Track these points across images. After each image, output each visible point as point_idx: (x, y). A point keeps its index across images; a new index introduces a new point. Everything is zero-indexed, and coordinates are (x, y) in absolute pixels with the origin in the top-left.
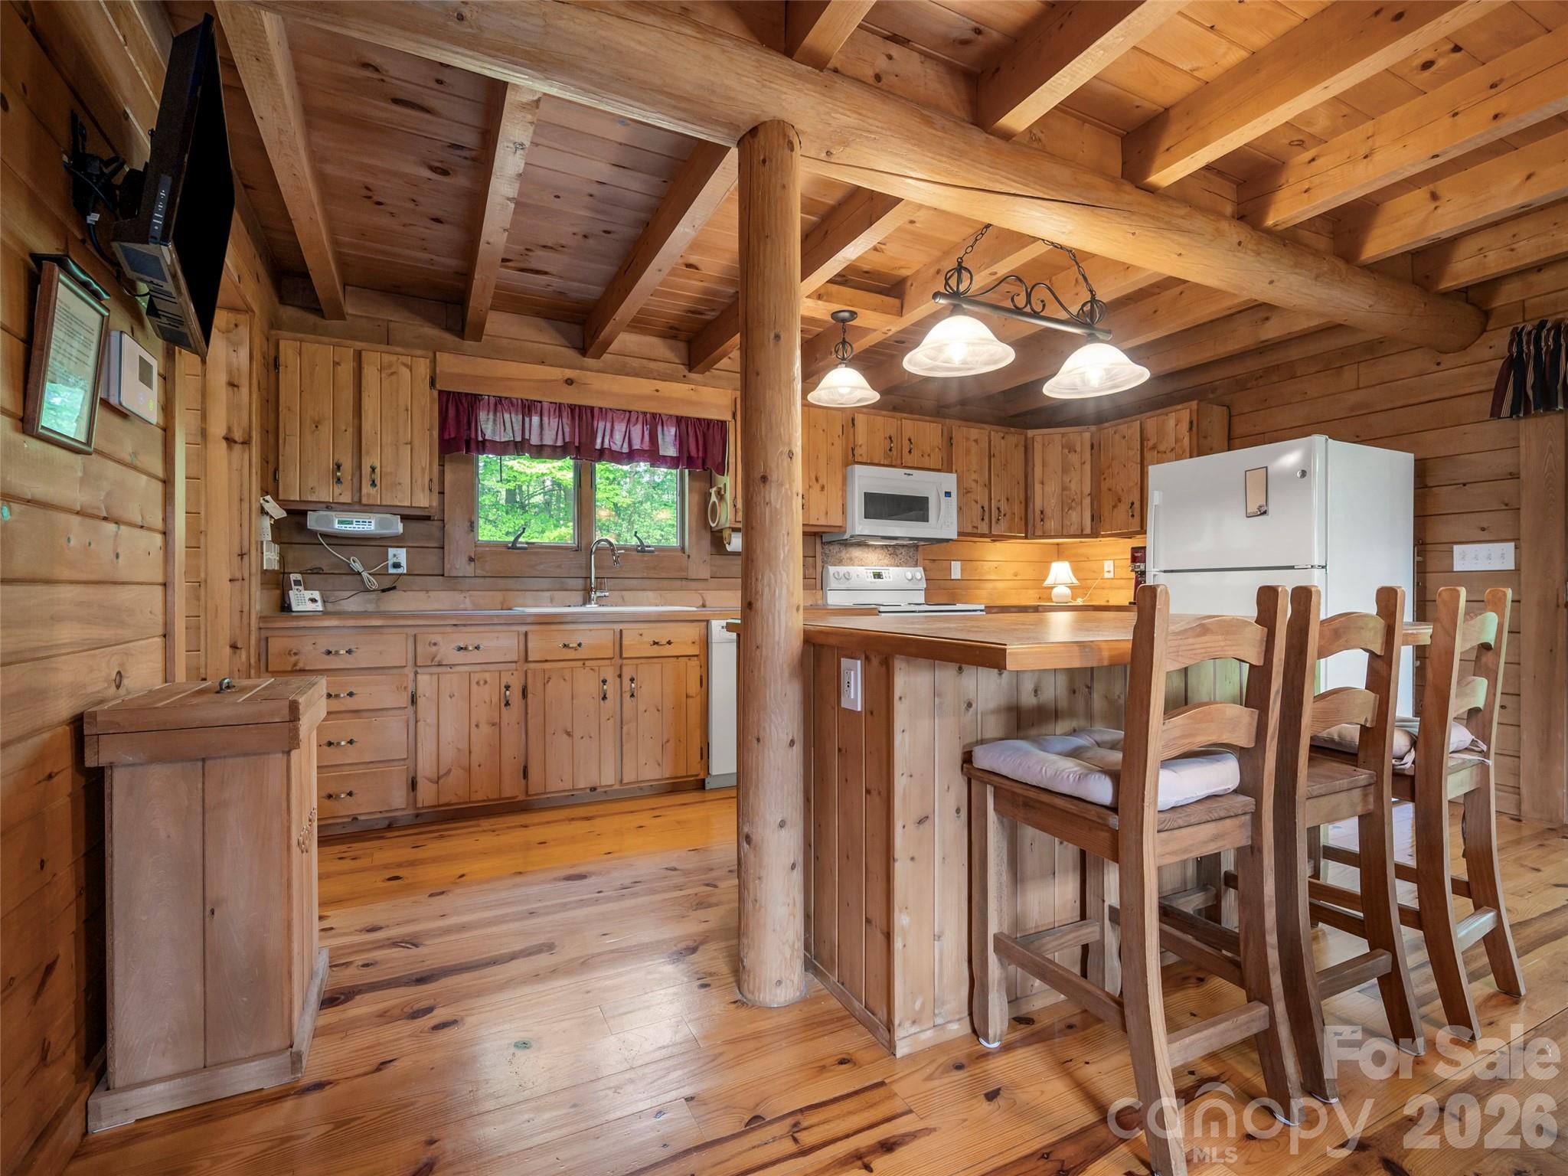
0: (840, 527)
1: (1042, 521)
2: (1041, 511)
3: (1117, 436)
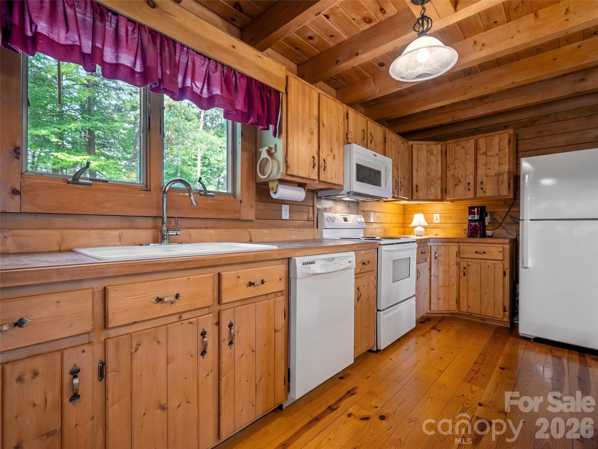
0: (341, 185)
1: (417, 191)
2: (417, 186)
3: (458, 147)
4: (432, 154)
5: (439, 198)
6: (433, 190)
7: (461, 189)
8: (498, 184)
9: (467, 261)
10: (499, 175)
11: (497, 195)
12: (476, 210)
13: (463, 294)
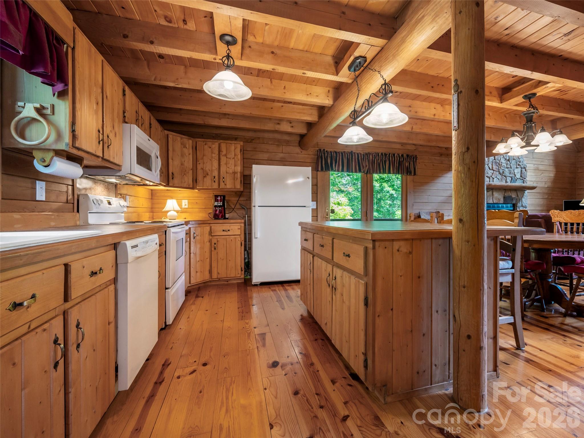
0: (120, 166)
1: (173, 178)
2: (173, 173)
3: (206, 146)
4: (185, 147)
5: (191, 186)
6: (186, 179)
7: (208, 181)
8: (234, 180)
9: (217, 238)
10: (235, 173)
11: (233, 187)
12: (219, 198)
13: (214, 264)
